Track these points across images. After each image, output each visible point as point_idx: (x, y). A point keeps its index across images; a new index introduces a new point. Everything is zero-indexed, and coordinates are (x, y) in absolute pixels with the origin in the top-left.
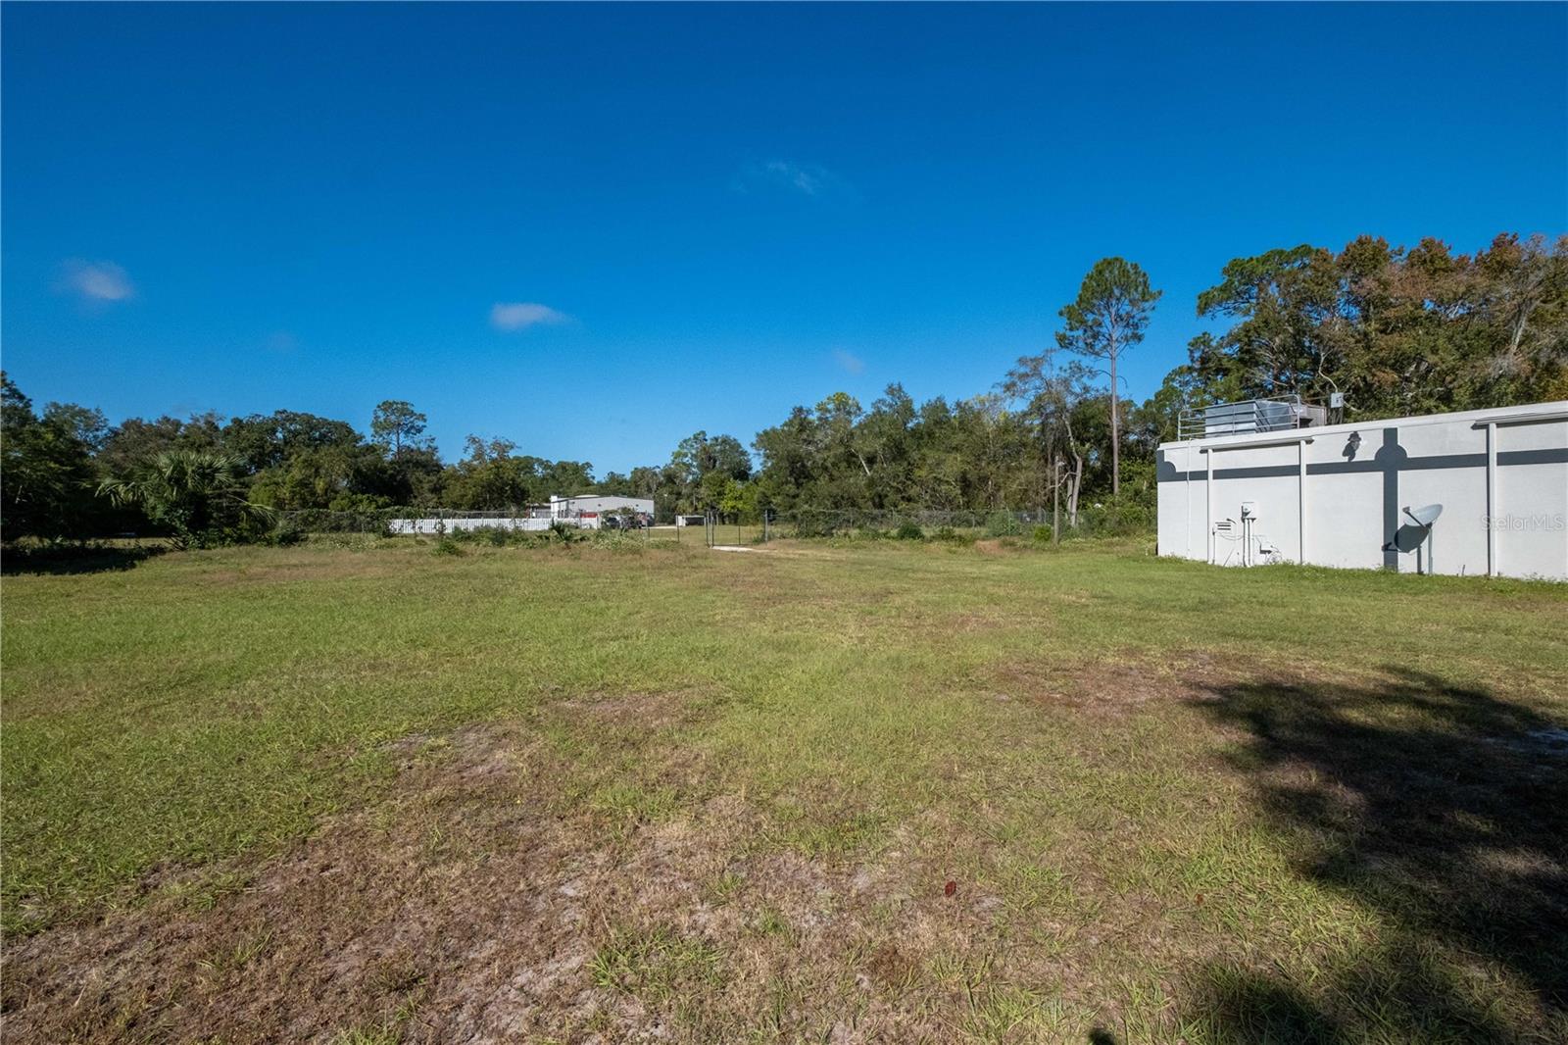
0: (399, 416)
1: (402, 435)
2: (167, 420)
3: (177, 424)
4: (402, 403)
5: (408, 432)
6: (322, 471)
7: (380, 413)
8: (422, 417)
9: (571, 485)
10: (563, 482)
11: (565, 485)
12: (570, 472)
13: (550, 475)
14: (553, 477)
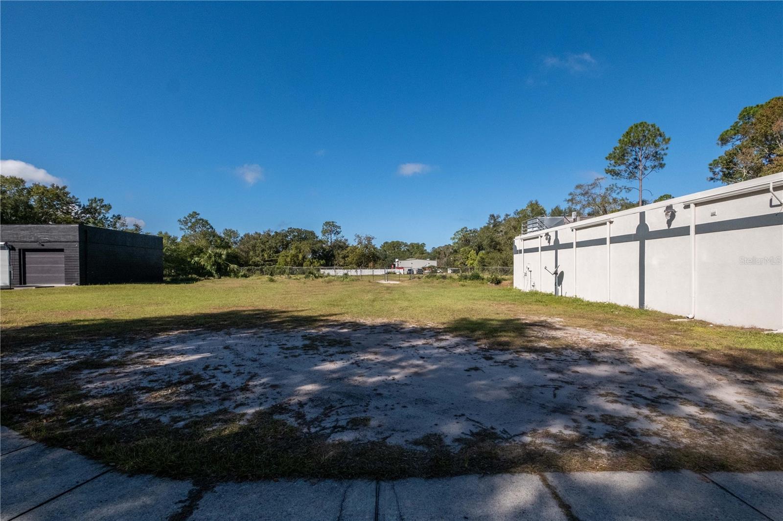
0: (331, 227)
1: (333, 235)
2: (256, 233)
3: (260, 235)
4: (332, 222)
5: (335, 234)
6: (302, 251)
7: (325, 227)
8: (339, 227)
9: (415, 254)
10: (412, 253)
11: (413, 254)
12: (415, 248)
13: (407, 249)
14: (408, 250)
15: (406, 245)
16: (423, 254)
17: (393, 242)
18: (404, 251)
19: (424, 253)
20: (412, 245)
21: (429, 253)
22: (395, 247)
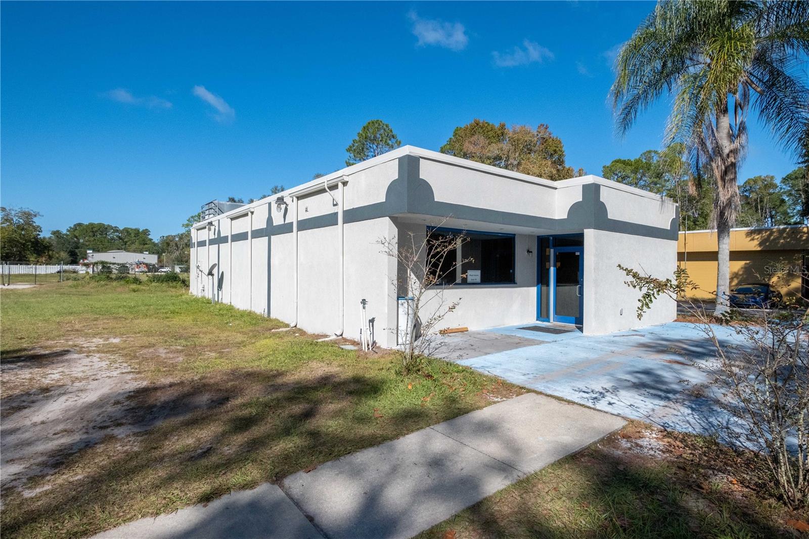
9: (133, 243)
10: (126, 242)
11: (128, 243)
12: (133, 235)
13: (117, 236)
14: (120, 238)
15: (116, 230)
16: (144, 244)
17: (91, 224)
18: (112, 239)
19: (146, 244)
20: (127, 231)
21: (155, 245)
22: (97, 231)
